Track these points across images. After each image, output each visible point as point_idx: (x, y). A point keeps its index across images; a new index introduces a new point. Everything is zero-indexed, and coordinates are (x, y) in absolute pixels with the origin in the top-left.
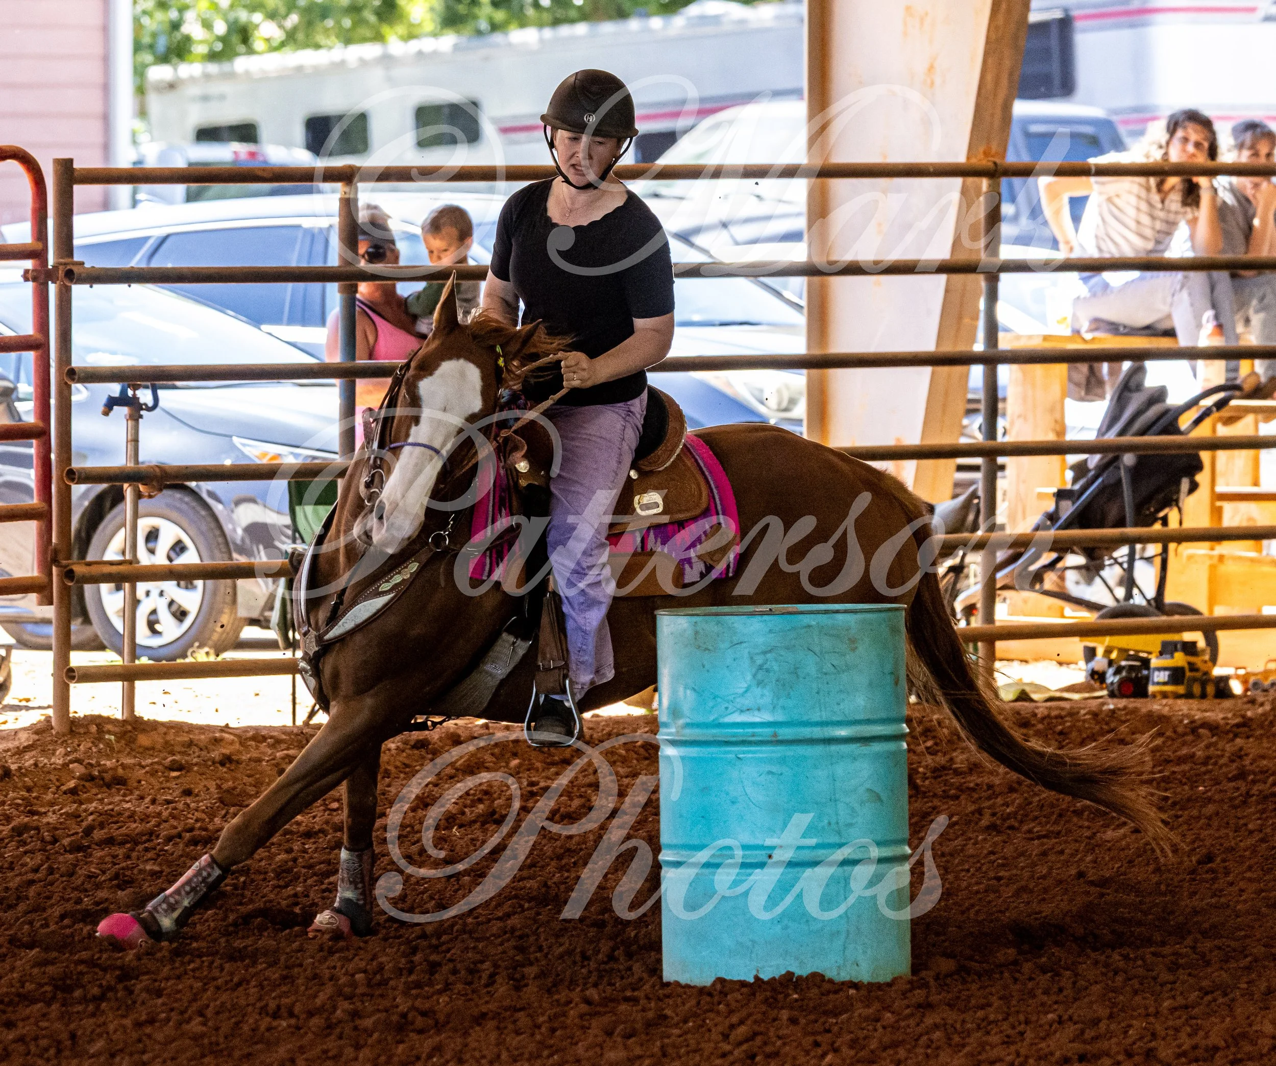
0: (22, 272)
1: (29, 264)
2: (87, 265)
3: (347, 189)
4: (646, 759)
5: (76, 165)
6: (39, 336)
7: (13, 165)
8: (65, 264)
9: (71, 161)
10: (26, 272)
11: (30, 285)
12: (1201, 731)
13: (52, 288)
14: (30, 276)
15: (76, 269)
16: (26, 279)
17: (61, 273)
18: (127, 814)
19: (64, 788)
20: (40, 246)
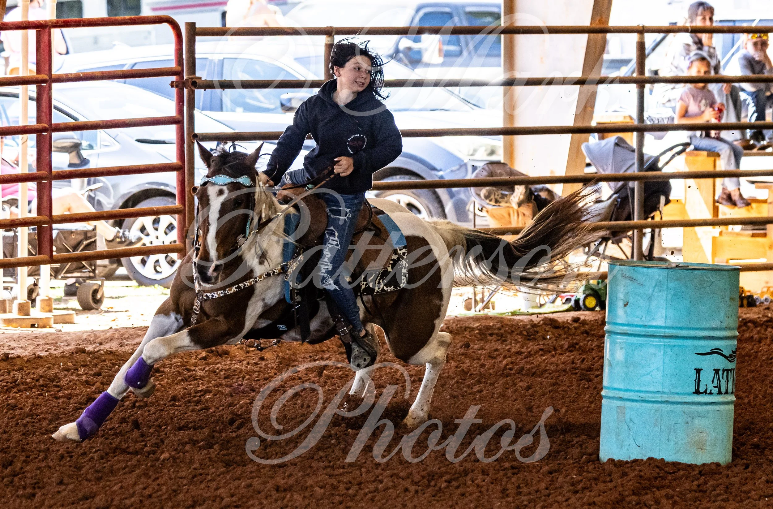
0: (170, 82)
1: (174, 78)
2: (203, 79)
3: (329, 39)
4: (481, 340)
5: (197, 26)
6: (179, 117)
7: (166, 26)
8: (192, 78)
9: (194, 24)
10: (173, 82)
11: (174, 90)
12: (749, 324)
13: (186, 91)
14: (174, 84)
15: (197, 81)
16: (172, 86)
17: (190, 83)
18: (239, 370)
19: (200, 357)
20: (179, 69)
